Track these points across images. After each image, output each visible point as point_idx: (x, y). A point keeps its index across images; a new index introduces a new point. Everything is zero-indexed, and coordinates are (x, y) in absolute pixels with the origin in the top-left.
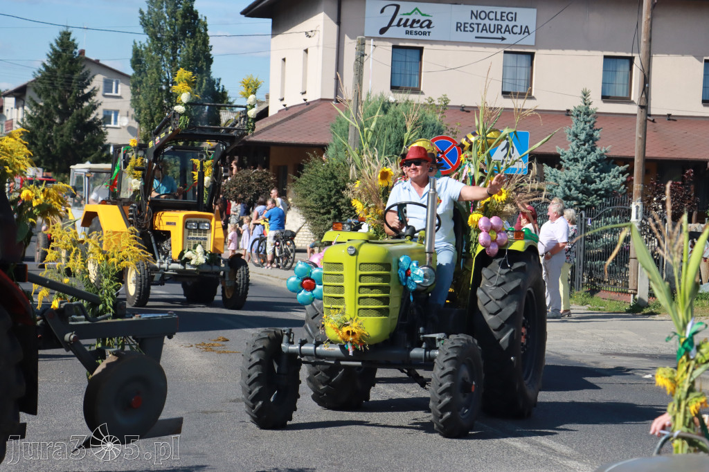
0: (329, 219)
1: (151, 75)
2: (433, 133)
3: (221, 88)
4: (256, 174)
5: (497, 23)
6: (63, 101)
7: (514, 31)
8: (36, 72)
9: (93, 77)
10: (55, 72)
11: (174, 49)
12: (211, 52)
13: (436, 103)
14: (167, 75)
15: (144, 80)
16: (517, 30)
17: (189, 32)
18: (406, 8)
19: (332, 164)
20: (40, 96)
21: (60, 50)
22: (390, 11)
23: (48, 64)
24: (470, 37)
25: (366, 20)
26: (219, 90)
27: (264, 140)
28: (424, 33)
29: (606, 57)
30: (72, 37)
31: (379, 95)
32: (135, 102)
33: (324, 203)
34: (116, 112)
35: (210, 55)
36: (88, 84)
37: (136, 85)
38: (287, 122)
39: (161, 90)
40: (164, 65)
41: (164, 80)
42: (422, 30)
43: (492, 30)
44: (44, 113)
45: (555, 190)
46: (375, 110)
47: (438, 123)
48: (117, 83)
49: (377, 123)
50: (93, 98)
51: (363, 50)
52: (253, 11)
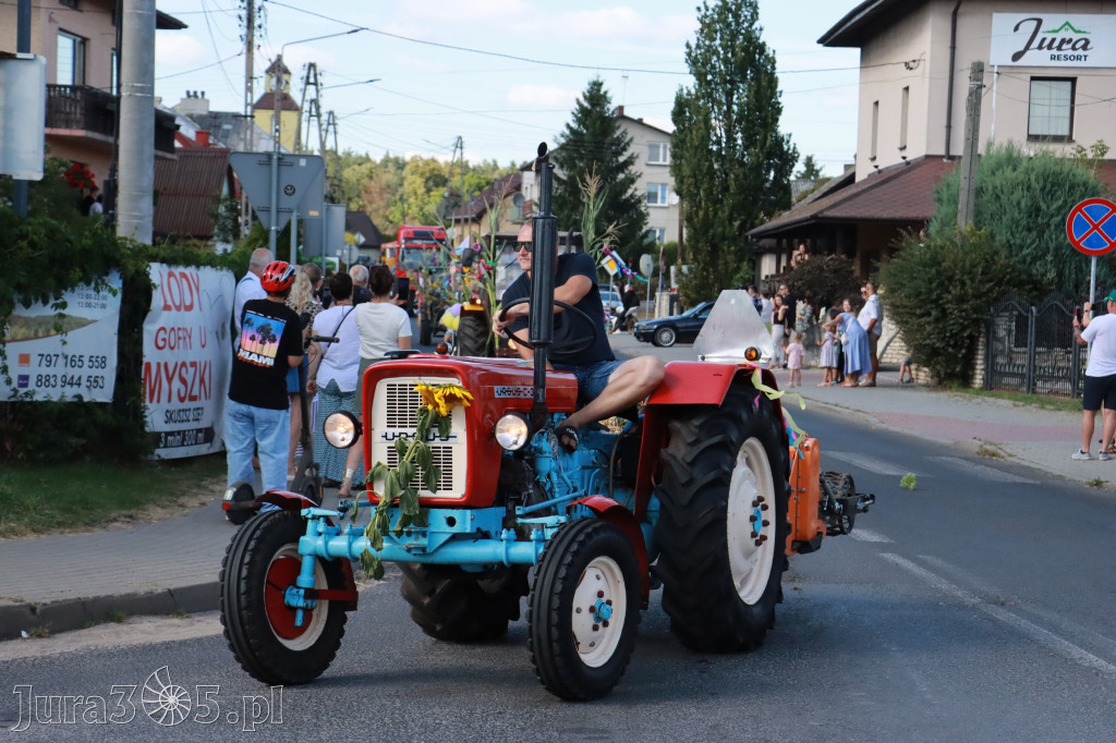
0: (929, 323)
1: (698, 131)
2: (1082, 197)
3: (792, 148)
4: (830, 263)
8: (558, 136)
9: (631, 140)
10: (581, 134)
12: (780, 100)
13: (1090, 156)
14: (718, 131)
15: (688, 138)
17: (752, 72)
18: (1053, 21)
19: (935, 246)
20: (562, 167)
21: (589, 107)
22: (1029, 27)
23: (573, 125)
25: (994, 40)
26: (789, 149)
27: (844, 215)
28: (1078, 58)
30: (603, 89)
31: (1005, 144)
32: (676, 169)
33: (921, 301)
34: (664, 186)
35: (779, 103)
36: (624, 149)
37: (677, 145)
38: (877, 190)
40: (715, 118)
41: (714, 138)
42: (1076, 53)
44: (569, 189)
46: (999, 166)
47: (1092, 181)
48: (665, 147)
49: (1002, 186)
50: (630, 167)
51: (981, 80)
52: (834, 39)
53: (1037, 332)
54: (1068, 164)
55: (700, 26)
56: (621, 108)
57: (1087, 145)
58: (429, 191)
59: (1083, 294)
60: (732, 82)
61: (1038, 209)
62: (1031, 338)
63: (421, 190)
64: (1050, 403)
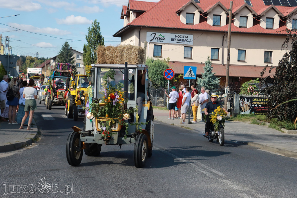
1: (88, 53)
2: (166, 68)
5: (182, 39)
6: (66, 60)
7: (187, 41)
8: (59, 53)
9: (74, 54)
10: (64, 53)
11: (95, 46)
13: (167, 60)
14: (93, 53)
15: (86, 54)
16: (188, 41)
17: (99, 41)
18: (158, 34)
20: (59, 59)
21: (65, 47)
22: (153, 35)
23: (62, 51)
24: (175, 42)
25: (147, 37)
28: (163, 41)
29: (212, 48)
30: (68, 43)
31: (151, 57)
32: (84, 60)
34: (80, 63)
36: (72, 56)
37: (84, 56)
39: (91, 57)
40: (92, 50)
42: (162, 40)
43: (181, 40)
45: (200, 84)
46: (150, 61)
47: (167, 65)
48: (80, 56)
49: (150, 65)
50: (73, 59)
51: (146, 45)
52: (115, 35)
53: (158, 94)
54: (163, 62)
55: (88, 32)
56: (71, 47)
57: (166, 58)
58: (30, 63)
59: (166, 87)
60: (95, 43)
61: (157, 70)
62: (156, 95)
63: (29, 63)
64: (160, 108)
